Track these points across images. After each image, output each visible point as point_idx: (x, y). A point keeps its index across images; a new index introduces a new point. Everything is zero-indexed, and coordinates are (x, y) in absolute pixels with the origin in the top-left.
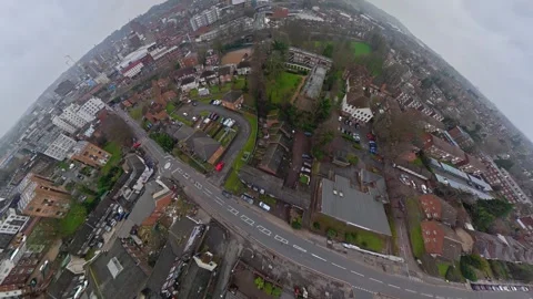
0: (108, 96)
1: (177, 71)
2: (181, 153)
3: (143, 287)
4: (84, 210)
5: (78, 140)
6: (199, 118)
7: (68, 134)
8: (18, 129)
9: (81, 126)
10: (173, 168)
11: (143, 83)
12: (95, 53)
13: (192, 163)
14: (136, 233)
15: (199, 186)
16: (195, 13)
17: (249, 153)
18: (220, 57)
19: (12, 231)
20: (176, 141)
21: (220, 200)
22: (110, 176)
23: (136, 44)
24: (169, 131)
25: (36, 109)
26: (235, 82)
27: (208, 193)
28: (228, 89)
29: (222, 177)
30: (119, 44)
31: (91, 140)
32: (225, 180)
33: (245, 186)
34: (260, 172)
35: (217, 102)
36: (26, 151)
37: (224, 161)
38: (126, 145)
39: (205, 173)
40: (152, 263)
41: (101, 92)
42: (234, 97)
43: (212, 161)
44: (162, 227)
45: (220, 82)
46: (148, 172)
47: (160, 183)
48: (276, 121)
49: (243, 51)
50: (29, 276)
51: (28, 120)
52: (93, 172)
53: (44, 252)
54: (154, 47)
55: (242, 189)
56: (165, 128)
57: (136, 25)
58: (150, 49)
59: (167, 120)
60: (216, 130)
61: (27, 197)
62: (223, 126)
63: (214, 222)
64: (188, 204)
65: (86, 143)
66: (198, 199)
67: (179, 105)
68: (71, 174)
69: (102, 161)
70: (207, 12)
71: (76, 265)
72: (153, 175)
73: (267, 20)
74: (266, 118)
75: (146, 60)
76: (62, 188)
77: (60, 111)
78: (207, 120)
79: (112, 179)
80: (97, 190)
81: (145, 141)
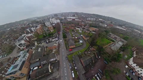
0: (62, 21)
1: (78, 25)
2: (65, 40)
3: (40, 58)
4: (43, 36)
5: (51, 24)
6: (75, 36)
7: (50, 23)
8: (44, 17)
9: (53, 23)
10: (62, 42)
11: (70, 23)
12: (65, 13)
13: (66, 44)
14: (46, 48)
15: (63, 50)
16: (90, 17)
17: (80, 53)
18: (89, 27)
19: (33, 31)
20: (67, 37)
21: (64, 58)
22: (51, 34)
23: (74, 16)
24: (67, 34)
25: (49, 15)
26: (89, 33)
27: (63, 54)
28: (87, 34)
29: (69, 53)
30: (71, 14)
31: (53, 26)
32: (70, 54)
33: (73, 61)
34: (79, 61)
35: (82, 35)
36: (43, 21)
37: (73, 49)
38: (58, 31)
39: (67, 49)
40: (44, 56)
41: (61, 20)
42: (87, 37)
43: (70, 47)
44: (50, 51)
45: (85, 32)
46: (57, 39)
47: (57, 43)
48: (95, 50)
49: (96, 29)
50: (31, 39)
51: (47, 16)
52: (49, 31)
53: (34, 38)
54: (77, 18)
55: (71, 61)
56: (67, 33)
57: (77, 13)
58: (76, 18)
59: (68, 32)
60: (77, 41)
61: (38, 28)
62: (79, 41)
63: (59, 61)
64: (58, 52)
65: (52, 26)
66: (60, 53)
67: (73, 31)
68: (46, 29)
69: (52, 31)
70: (92, 18)
71: (36, 44)
72: (57, 40)
73: (106, 25)
74: (92, 47)
75: (74, 20)
76: (43, 30)
77: (52, 18)
78: (76, 38)
79: (51, 35)
80: (47, 35)
81: (61, 33)
